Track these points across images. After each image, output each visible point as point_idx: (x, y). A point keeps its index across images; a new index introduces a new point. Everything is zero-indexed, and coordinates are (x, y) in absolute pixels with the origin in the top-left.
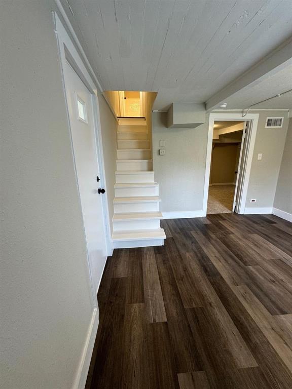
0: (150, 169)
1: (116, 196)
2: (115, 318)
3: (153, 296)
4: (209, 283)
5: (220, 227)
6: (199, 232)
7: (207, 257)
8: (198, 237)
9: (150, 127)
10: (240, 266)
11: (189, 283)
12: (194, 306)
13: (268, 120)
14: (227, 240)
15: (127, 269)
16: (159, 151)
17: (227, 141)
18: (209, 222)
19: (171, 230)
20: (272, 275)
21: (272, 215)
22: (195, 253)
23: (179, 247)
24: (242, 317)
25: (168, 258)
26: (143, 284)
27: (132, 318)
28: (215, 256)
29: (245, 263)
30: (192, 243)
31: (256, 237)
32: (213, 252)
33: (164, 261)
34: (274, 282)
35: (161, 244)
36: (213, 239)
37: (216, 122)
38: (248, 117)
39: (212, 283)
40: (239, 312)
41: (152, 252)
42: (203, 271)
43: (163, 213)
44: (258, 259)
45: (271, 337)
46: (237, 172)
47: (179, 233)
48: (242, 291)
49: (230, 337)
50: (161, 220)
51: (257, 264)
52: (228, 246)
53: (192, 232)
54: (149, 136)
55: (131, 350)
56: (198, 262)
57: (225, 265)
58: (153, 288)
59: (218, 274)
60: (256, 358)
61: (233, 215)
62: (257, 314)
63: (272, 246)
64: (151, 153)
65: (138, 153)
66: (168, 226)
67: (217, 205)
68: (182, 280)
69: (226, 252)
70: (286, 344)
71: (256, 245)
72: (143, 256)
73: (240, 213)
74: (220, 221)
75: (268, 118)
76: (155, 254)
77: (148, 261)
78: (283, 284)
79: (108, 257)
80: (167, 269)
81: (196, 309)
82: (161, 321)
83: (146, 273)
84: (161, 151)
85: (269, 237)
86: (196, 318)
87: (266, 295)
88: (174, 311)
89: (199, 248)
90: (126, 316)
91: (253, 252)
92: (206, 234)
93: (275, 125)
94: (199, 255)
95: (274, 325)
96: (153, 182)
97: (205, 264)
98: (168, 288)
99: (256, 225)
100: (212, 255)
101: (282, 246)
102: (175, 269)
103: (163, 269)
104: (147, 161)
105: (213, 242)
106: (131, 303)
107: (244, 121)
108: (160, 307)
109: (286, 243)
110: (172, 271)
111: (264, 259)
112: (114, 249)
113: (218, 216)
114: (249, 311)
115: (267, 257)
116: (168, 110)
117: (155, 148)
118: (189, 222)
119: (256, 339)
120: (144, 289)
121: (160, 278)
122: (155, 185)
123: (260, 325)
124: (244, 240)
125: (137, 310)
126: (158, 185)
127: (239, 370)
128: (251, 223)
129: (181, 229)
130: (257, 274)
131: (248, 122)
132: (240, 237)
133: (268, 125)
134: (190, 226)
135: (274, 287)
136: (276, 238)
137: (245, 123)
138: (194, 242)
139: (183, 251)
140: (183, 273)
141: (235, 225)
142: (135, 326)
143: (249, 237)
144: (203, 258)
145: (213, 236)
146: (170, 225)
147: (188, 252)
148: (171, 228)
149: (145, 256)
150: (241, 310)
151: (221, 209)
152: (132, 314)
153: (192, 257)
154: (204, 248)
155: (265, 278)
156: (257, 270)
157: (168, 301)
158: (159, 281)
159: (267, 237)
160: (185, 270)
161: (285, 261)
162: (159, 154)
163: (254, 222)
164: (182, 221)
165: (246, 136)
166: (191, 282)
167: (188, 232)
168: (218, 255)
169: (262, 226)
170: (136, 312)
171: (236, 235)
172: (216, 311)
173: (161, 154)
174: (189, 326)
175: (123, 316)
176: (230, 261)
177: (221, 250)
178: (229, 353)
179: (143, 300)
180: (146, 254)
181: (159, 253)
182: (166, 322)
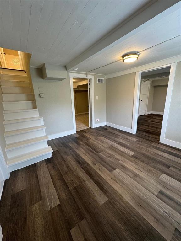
0: (35, 107)
1: (6, 131)
2: (19, 223)
3: (48, 193)
4: (82, 169)
5: (84, 137)
6: (73, 143)
7: (79, 156)
8: (73, 145)
9: (30, 78)
10: (95, 154)
11: (71, 174)
12: (75, 186)
13: (98, 79)
14: (88, 143)
15: (25, 183)
16: (40, 94)
17: (82, 89)
18: (78, 136)
19: (56, 146)
20: (109, 154)
21: (106, 126)
22: (72, 155)
23: (63, 155)
24: (99, 180)
25: (56, 164)
26: (40, 188)
27: (33, 216)
28: (84, 154)
29: (98, 152)
30: (70, 150)
31: (101, 138)
32: (82, 152)
33: (53, 166)
34: (110, 157)
35: (50, 156)
36: (81, 144)
37: (74, 78)
38: (89, 77)
39: (83, 169)
40: (98, 178)
41: (45, 164)
42: (78, 164)
43: (49, 136)
44: (103, 148)
45: (111, 183)
46: (88, 106)
47: (61, 146)
48: (98, 167)
49: (95, 193)
50: (48, 141)
51: (103, 151)
52: (89, 146)
53: (69, 144)
54: (30, 84)
55: (36, 238)
56: (74, 160)
57: (88, 156)
58: (47, 187)
59: (86, 162)
60: (107, 196)
61: (90, 129)
62: (105, 175)
63: (107, 140)
64: (33, 96)
65: (23, 96)
66: (54, 143)
67: (82, 125)
68: (67, 174)
69: (88, 149)
70: (117, 183)
71: (101, 142)
72: (38, 169)
73: (93, 127)
74: (84, 134)
75: (98, 78)
76: (47, 164)
77: (42, 171)
78: (113, 156)
79: (6, 181)
80: (56, 171)
81: (77, 187)
82: (56, 205)
83: (42, 179)
84: (41, 95)
85: (107, 137)
86: (77, 192)
87: (108, 164)
88: (63, 195)
89: (74, 152)
90: (28, 217)
91: (100, 146)
92: (77, 143)
93: (101, 82)
94: (75, 156)
95: (112, 177)
96: (39, 116)
97: (79, 159)
98: (58, 182)
99: (100, 132)
100: (82, 153)
101: (111, 139)
102: (61, 169)
103: (53, 172)
104: (31, 102)
105: (82, 146)
106: (32, 205)
107: (88, 79)
108: (54, 197)
109: (112, 137)
110: (60, 171)
111: (105, 147)
112: (11, 172)
113: (83, 131)
114: (101, 175)
115: (106, 146)
116: (42, 67)
117: (36, 93)
118: (67, 138)
119: (106, 187)
120: (41, 191)
121: (52, 178)
122: (40, 118)
123: (107, 180)
124: (96, 141)
125: (37, 208)
126: (42, 118)
127: (101, 207)
128: (98, 131)
129: (62, 144)
130: (103, 155)
131: (89, 79)
132: (94, 140)
133: (98, 82)
134: (67, 140)
135: (110, 159)
136: (109, 136)
137: (88, 80)
138: (71, 149)
139: (65, 157)
140: (66, 169)
141: (91, 134)
142: (37, 219)
143: (98, 138)
144: (77, 157)
145: (81, 143)
146: (55, 143)
147: (68, 156)
148: (56, 144)
149: (39, 168)
150: (98, 176)
151: (83, 127)
152: (34, 213)
153: (71, 159)
154: (77, 151)
155: (106, 156)
156: (103, 154)
157: (59, 190)
158: (51, 181)
159: (105, 137)
160: (68, 167)
161: (113, 145)
162: (40, 97)
163: (100, 131)
164: (63, 139)
165: (90, 87)
166: (72, 173)
167: (67, 144)
168: (85, 152)
169: (103, 132)
170: (37, 210)
171: (92, 139)
172: (87, 182)
173: (41, 96)
174: (74, 199)
175: (26, 218)
176: (91, 153)
177: (86, 149)
178: (95, 201)
179: (41, 198)
180: (40, 167)
181: (50, 163)
182: (60, 204)
